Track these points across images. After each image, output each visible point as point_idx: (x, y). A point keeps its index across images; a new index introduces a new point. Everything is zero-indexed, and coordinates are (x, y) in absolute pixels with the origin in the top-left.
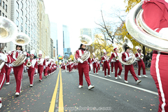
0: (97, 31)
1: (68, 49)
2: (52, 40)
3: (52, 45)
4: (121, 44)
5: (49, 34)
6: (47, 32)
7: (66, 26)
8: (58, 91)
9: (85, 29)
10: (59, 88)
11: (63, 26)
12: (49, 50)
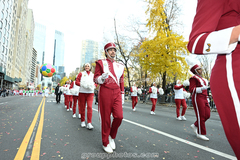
2: (35, 52)
3: (34, 59)
4: (136, 69)
5: (32, 40)
6: (29, 37)
7: (60, 33)
8: (35, 131)
10: (36, 127)
11: (57, 32)
12: (29, 65)
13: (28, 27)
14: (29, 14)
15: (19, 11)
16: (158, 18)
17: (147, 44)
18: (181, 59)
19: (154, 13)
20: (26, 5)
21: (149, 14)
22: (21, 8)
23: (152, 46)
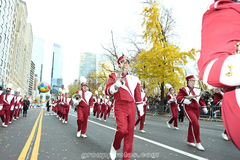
0: (104, 58)
1: (59, 80)
2: (33, 65)
3: (32, 72)
5: (30, 53)
6: (27, 50)
7: (58, 46)
8: (32, 146)
9: (88, 54)
10: (33, 142)
11: (55, 45)
12: (27, 78)
13: (27, 41)
14: (28, 28)
15: (18, 25)
16: (153, 30)
17: (144, 56)
18: (178, 69)
19: (149, 25)
20: (25, 19)
21: (145, 26)
22: (20, 23)
23: (149, 57)
